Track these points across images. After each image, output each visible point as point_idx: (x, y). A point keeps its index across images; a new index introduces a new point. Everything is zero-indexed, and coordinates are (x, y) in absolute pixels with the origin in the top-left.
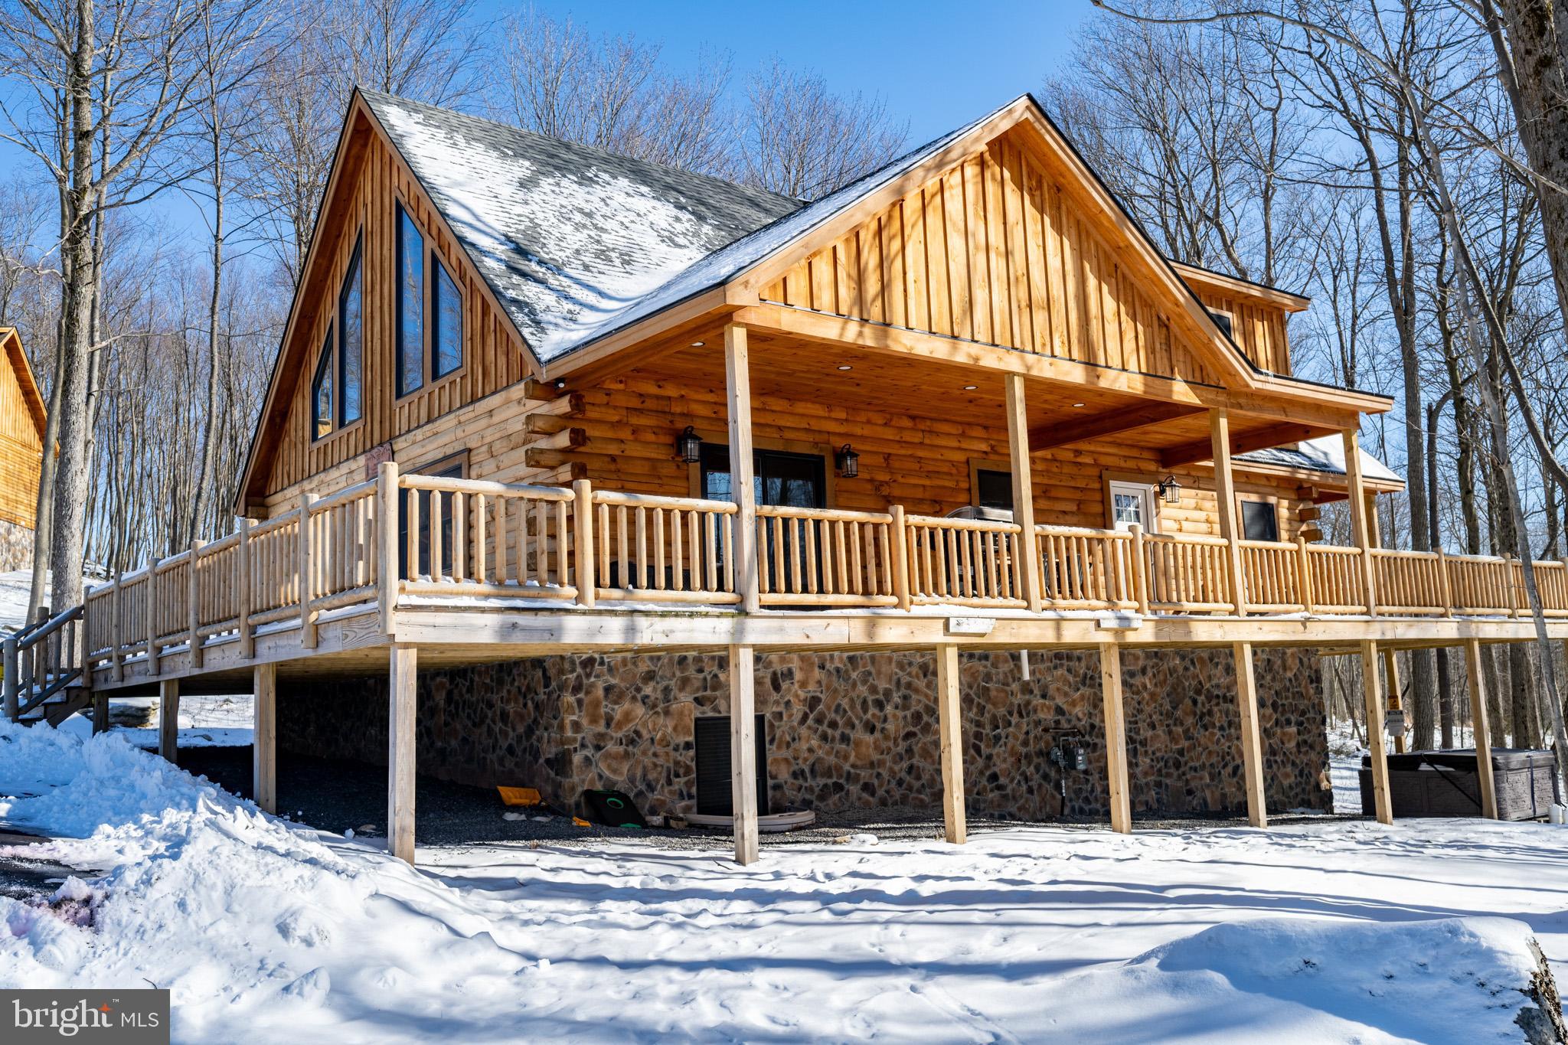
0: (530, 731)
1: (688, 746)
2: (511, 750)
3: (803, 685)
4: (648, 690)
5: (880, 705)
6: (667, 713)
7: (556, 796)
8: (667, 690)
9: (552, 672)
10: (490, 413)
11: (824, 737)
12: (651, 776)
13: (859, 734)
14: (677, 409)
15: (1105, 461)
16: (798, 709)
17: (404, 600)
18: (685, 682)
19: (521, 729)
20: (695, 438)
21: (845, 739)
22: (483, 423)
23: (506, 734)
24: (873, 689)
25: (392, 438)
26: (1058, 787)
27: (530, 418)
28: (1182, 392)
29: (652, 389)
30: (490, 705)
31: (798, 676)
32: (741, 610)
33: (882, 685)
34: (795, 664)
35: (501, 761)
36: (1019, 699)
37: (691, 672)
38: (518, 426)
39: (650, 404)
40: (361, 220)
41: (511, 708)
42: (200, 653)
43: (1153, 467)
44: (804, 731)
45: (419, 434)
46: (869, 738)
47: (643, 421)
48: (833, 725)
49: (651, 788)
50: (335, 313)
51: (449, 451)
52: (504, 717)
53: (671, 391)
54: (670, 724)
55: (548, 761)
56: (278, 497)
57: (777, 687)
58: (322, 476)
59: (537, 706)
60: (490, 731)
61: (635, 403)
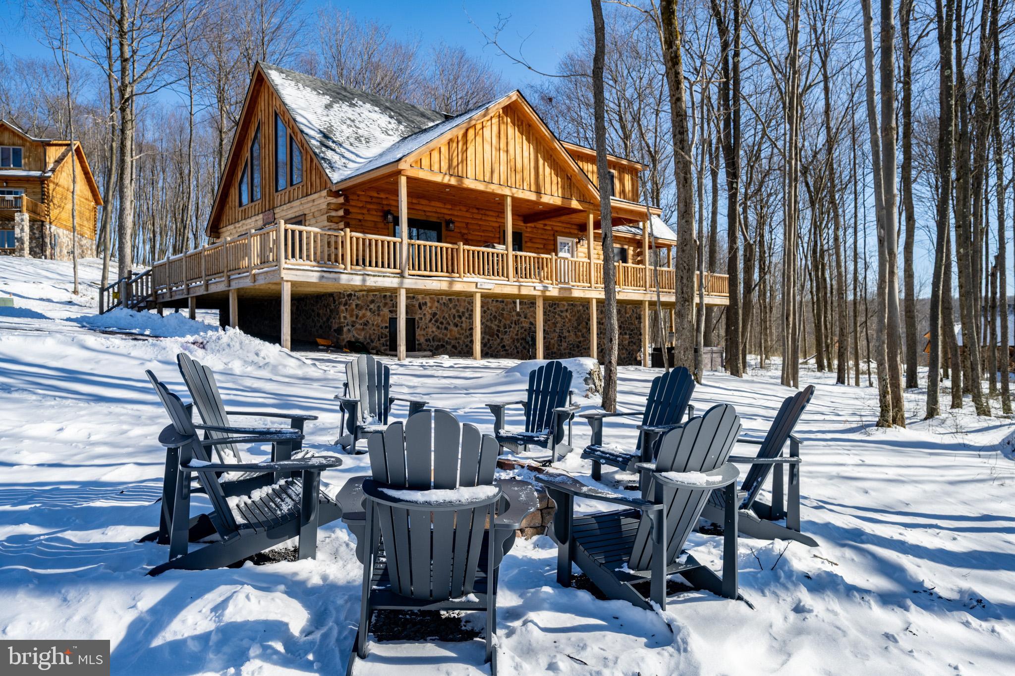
0: (328, 320)
1: (386, 327)
2: (321, 327)
3: (431, 308)
4: (372, 306)
5: (460, 317)
6: (379, 315)
7: (337, 342)
8: (379, 307)
9: (336, 298)
10: (313, 201)
11: (438, 327)
12: (373, 337)
13: (451, 327)
14: (385, 202)
15: (555, 228)
16: (428, 317)
17: (286, 266)
18: (386, 304)
19: (325, 319)
20: (391, 214)
21: (446, 329)
22: (311, 204)
23: (319, 321)
24: (458, 311)
25: (274, 208)
26: (529, 351)
27: (329, 204)
28: (575, 204)
29: (376, 195)
30: (313, 311)
31: (429, 304)
32: (402, 275)
33: (461, 310)
34: (428, 300)
35: (317, 331)
36: (515, 318)
37: (388, 301)
38: (324, 206)
39: (374, 200)
40: (260, 117)
41: (321, 312)
42: (207, 286)
43: (576, 232)
44: (430, 325)
45: (285, 207)
46: (455, 329)
47: (372, 206)
48: (442, 323)
49: (372, 341)
50: (249, 154)
51: (297, 214)
52: (318, 315)
53: (382, 195)
54: (380, 319)
55: (335, 330)
56: (224, 229)
57: (420, 308)
58: (244, 221)
59: (331, 311)
60: (313, 321)
61: (368, 199)
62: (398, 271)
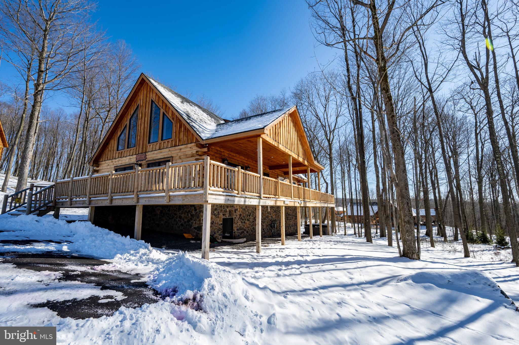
0: (189, 221)
1: (221, 224)
2: (182, 225)
3: (239, 212)
4: (215, 212)
5: (249, 216)
6: (218, 217)
7: (197, 236)
8: (218, 212)
9: (197, 208)
10: (181, 149)
11: (242, 222)
12: (215, 231)
13: (247, 222)
14: (223, 154)
15: (278, 173)
16: (238, 216)
17: (210, 192)
18: (221, 210)
19: (186, 220)
20: (227, 160)
21: (244, 222)
22: (178, 151)
23: (181, 221)
24: (249, 213)
25: (146, 152)
26: (272, 231)
27: (197, 152)
28: (306, 163)
29: (219, 149)
30: (176, 214)
31: (238, 210)
33: (250, 212)
34: (238, 208)
35: (179, 227)
36: (267, 215)
38: (194, 152)
39: (218, 152)
40: (139, 103)
41: (183, 215)
42: (112, 200)
43: (283, 175)
44: (239, 221)
45: (156, 152)
46: (248, 222)
47: (217, 155)
48: (243, 220)
49: (215, 234)
50: (128, 123)
51: (165, 156)
52: (180, 217)
53: (222, 150)
54: (219, 219)
55: (195, 228)
56: (103, 162)
57: (235, 212)
59: (192, 215)
60: (175, 220)
61: (216, 151)
62: (258, 195)
